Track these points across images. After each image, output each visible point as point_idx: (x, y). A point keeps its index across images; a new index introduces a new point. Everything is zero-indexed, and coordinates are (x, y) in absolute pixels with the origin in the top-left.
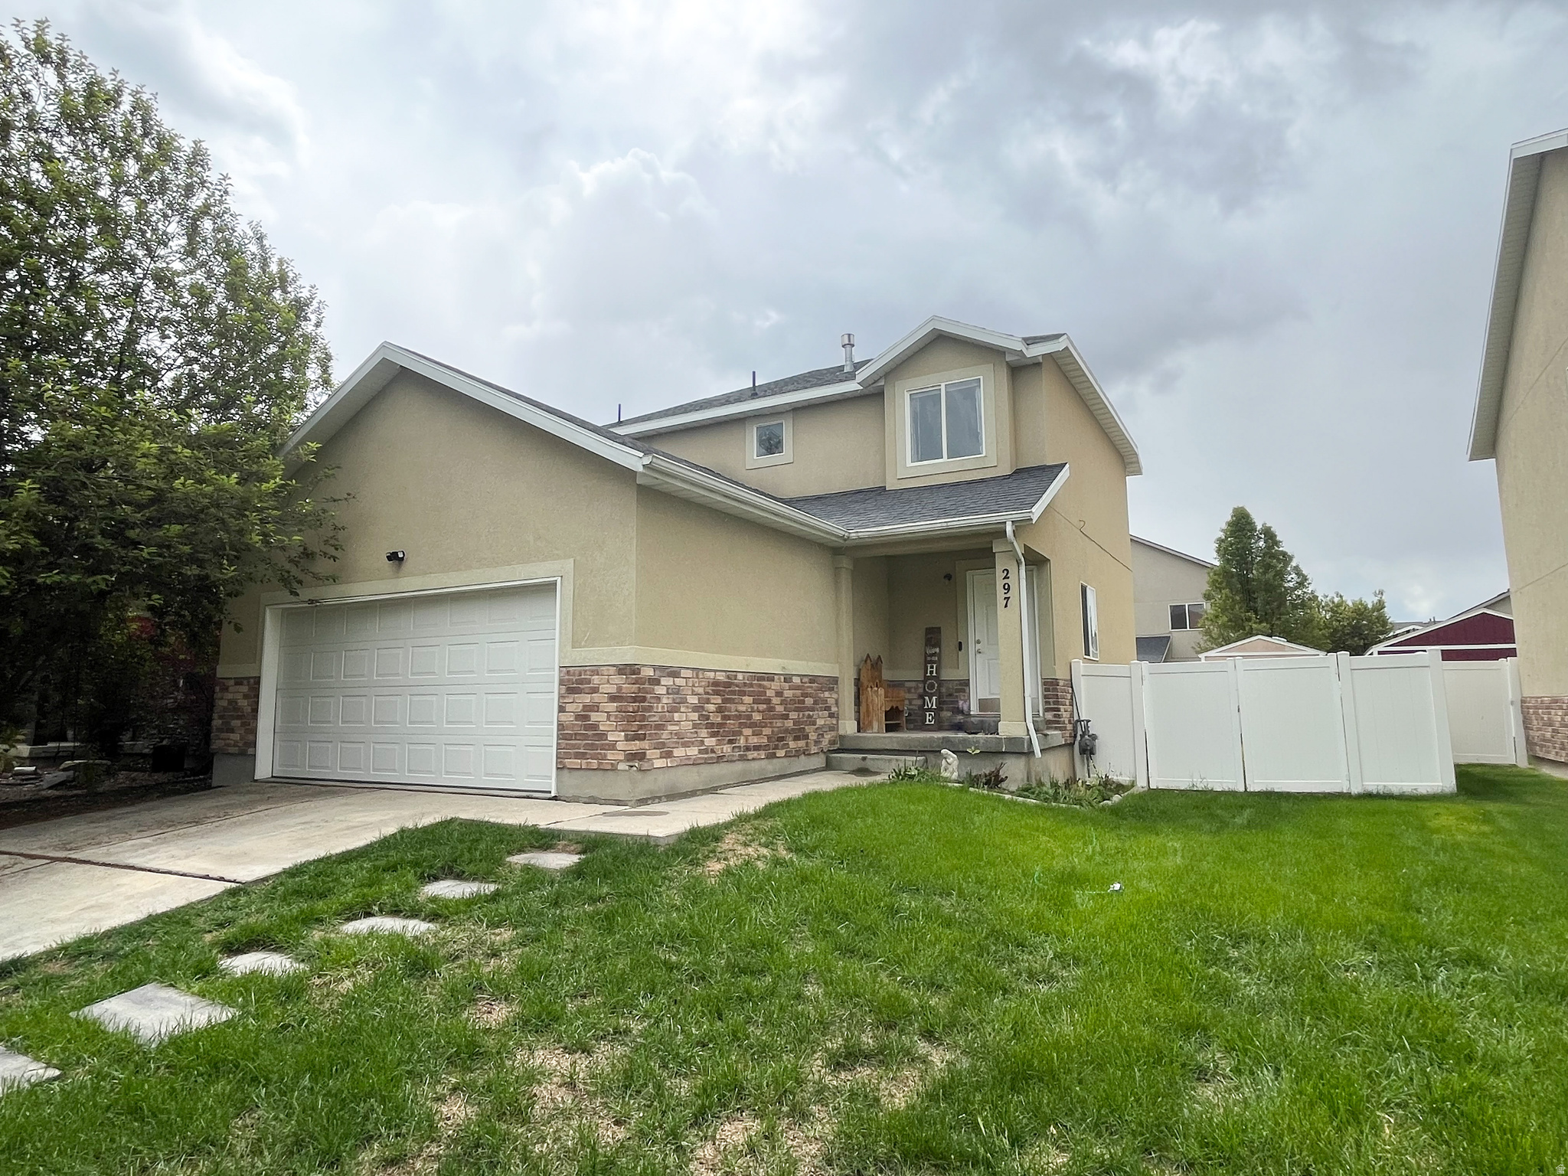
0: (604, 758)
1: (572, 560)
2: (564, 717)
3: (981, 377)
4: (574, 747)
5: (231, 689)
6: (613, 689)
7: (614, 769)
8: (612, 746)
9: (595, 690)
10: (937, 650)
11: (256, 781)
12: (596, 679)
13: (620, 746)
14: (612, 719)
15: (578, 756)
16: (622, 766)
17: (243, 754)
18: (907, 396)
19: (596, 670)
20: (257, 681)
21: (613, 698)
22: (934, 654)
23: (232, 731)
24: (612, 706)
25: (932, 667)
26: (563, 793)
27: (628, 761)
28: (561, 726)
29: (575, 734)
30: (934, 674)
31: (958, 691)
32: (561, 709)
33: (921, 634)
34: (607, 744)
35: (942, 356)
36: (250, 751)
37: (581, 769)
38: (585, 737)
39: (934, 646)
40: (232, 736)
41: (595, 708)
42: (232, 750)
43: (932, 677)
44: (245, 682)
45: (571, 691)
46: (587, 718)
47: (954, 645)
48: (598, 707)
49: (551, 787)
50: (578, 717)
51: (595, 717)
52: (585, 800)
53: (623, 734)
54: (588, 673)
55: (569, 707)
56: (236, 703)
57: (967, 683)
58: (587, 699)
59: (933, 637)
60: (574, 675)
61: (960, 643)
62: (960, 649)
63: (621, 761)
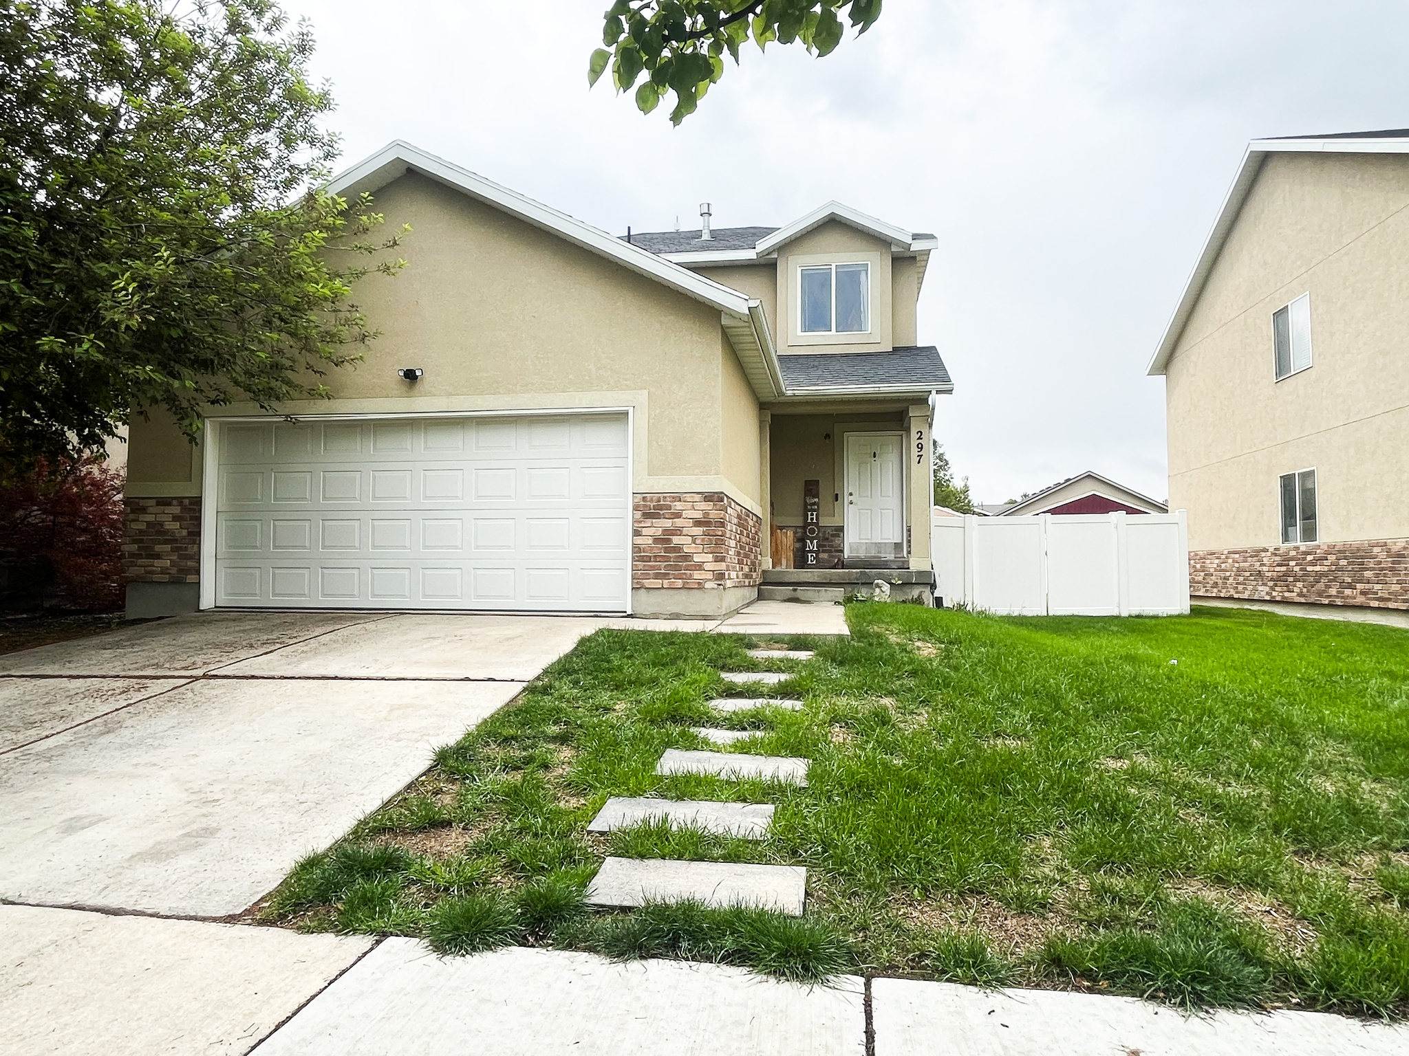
0: (691, 577)
1: (645, 392)
2: (639, 540)
3: (869, 263)
4: (653, 568)
5: (151, 510)
6: (698, 515)
7: (700, 587)
8: (699, 567)
9: (678, 515)
10: (816, 500)
11: (203, 611)
12: (678, 506)
13: (707, 566)
14: (697, 542)
15: (657, 576)
16: (708, 585)
17: (177, 582)
18: (799, 270)
19: (678, 497)
20: (197, 502)
21: (698, 523)
22: (814, 504)
23: (158, 556)
24: (698, 531)
25: (812, 515)
26: (639, 611)
27: (716, 580)
28: (636, 549)
29: (655, 556)
30: (815, 521)
31: (833, 535)
32: (637, 533)
33: (802, 484)
34: (692, 565)
35: (833, 238)
36: (191, 578)
37: (663, 588)
38: (667, 559)
39: (814, 497)
40: (157, 562)
41: (677, 531)
42: (156, 578)
43: (812, 524)
44: (175, 502)
45: (647, 516)
46: (669, 541)
47: (831, 498)
48: (681, 531)
49: (626, 608)
50: (657, 540)
51: (676, 540)
52: (666, 617)
53: (711, 555)
54: (668, 499)
55: (645, 532)
56: (162, 525)
57: (841, 529)
58: (668, 523)
59: (811, 489)
60: (651, 501)
61: (837, 494)
62: (837, 500)
63: (710, 580)
